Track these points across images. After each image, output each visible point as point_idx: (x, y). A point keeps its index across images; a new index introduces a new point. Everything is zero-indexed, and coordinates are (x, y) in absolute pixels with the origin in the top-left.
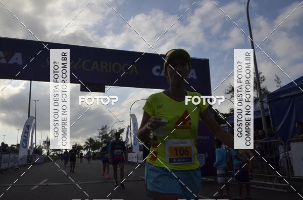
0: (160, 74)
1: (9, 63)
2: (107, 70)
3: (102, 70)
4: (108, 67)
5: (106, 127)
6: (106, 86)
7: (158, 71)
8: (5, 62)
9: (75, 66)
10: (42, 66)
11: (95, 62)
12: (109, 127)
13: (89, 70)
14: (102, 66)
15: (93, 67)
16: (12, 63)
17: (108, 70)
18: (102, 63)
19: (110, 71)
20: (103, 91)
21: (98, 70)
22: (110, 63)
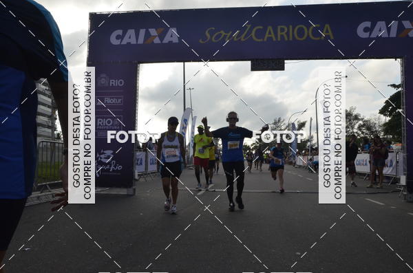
0: (370, 34)
1: (164, 42)
2: (286, 39)
3: (279, 39)
4: (288, 34)
5: (279, 121)
6: (286, 61)
7: (366, 30)
8: (160, 42)
9: (244, 35)
10: (201, 41)
11: (270, 28)
12: (284, 120)
13: (262, 40)
14: (279, 33)
15: (267, 35)
16: (167, 42)
17: (288, 36)
18: (279, 27)
19: (291, 39)
20: (282, 68)
21: (274, 39)
22: (291, 27)
